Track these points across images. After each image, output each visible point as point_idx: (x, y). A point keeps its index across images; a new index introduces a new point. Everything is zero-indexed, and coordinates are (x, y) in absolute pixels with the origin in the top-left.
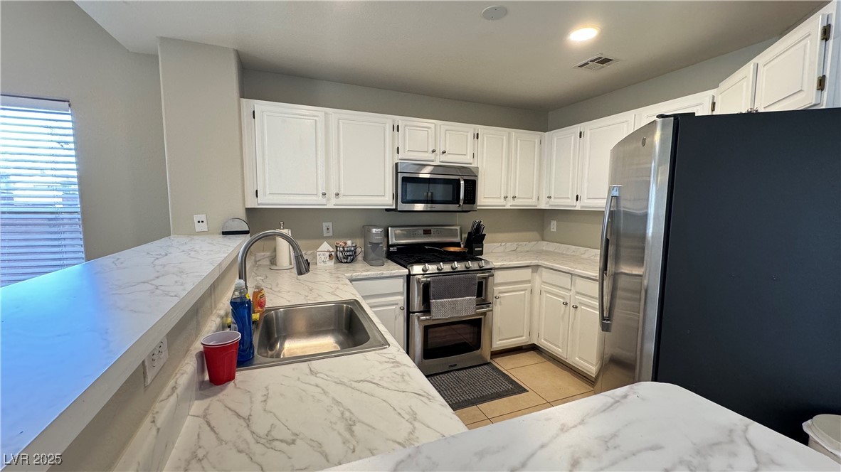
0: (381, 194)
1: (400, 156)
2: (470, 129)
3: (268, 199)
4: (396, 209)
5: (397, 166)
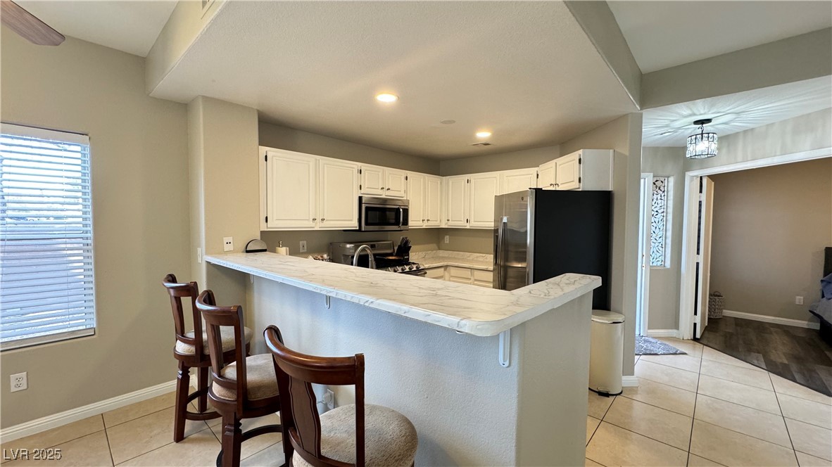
0: (349, 219)
1: (363, 191)
2: (404, 173)
3: (276, 224)
4: (360, 230)
5: (360, 198)
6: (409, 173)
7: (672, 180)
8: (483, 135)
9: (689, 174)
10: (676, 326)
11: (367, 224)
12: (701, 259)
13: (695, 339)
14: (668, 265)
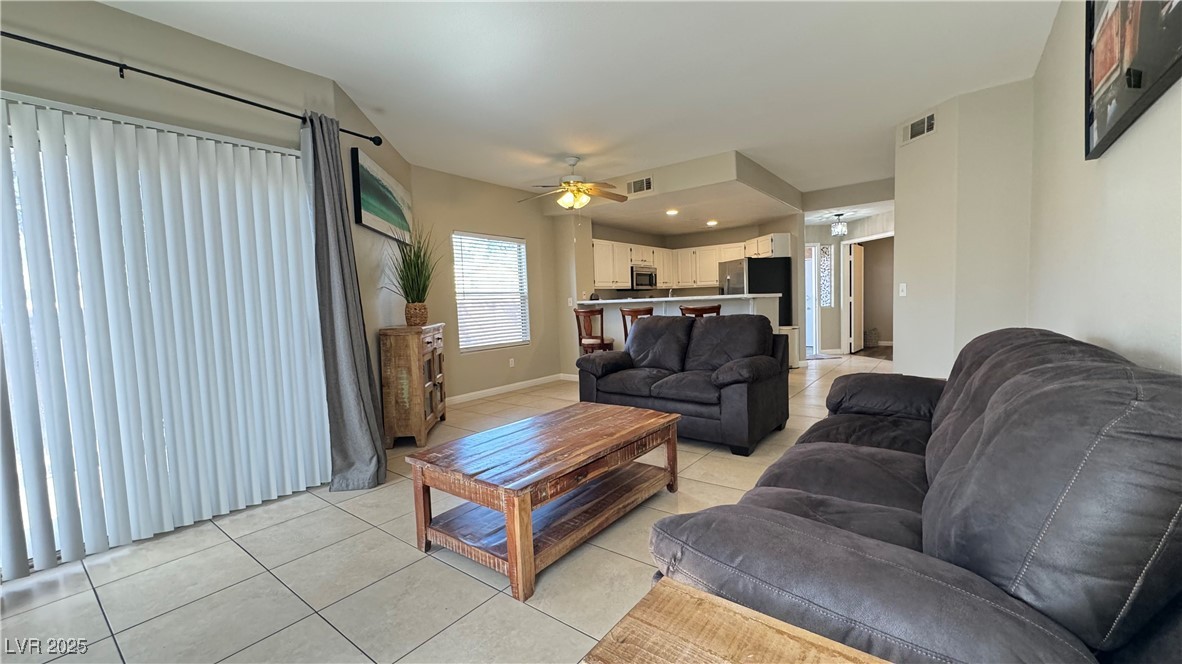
0: (627, 281)
1: (633, 263)
3: (598, 285)
4: (632, 289)
5: (632, 268)
6: (655, 249)
7: (833, 247)
8: (712, 223)
9: (843, 243)
10: (840, 347)
11: (637, 285)
12: (852, 299)
13: (851, 353)
14: (833, 306)
